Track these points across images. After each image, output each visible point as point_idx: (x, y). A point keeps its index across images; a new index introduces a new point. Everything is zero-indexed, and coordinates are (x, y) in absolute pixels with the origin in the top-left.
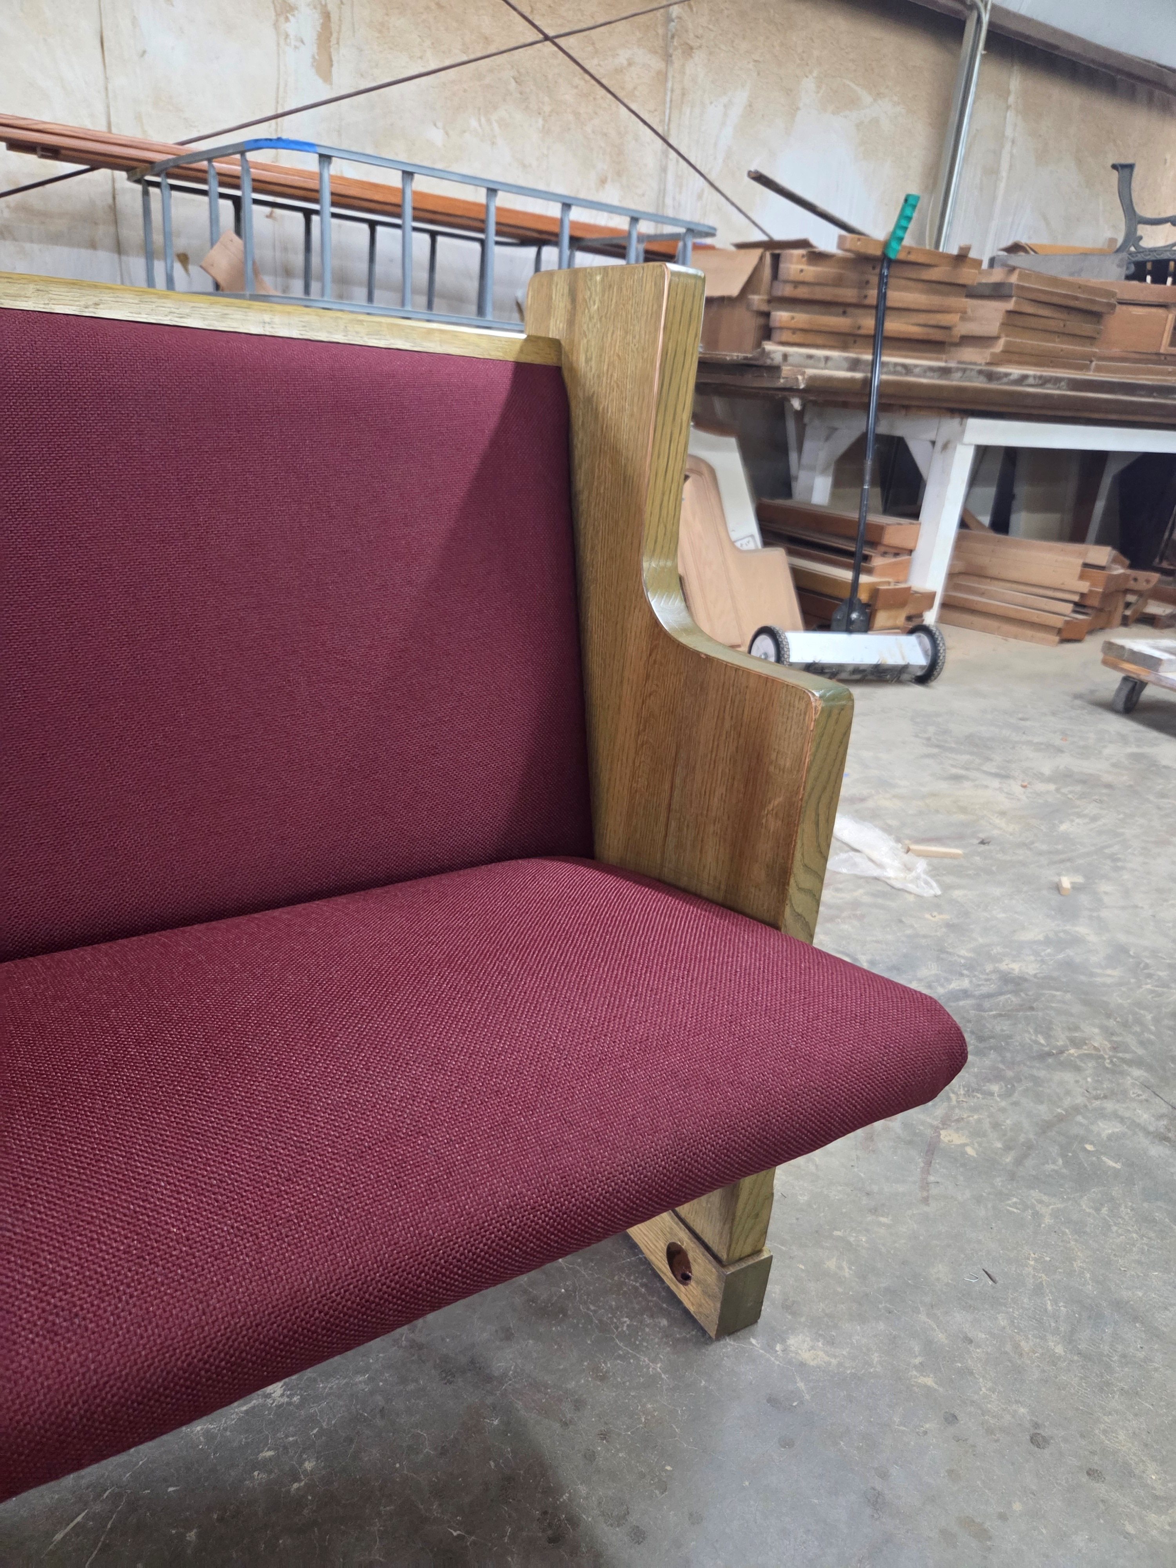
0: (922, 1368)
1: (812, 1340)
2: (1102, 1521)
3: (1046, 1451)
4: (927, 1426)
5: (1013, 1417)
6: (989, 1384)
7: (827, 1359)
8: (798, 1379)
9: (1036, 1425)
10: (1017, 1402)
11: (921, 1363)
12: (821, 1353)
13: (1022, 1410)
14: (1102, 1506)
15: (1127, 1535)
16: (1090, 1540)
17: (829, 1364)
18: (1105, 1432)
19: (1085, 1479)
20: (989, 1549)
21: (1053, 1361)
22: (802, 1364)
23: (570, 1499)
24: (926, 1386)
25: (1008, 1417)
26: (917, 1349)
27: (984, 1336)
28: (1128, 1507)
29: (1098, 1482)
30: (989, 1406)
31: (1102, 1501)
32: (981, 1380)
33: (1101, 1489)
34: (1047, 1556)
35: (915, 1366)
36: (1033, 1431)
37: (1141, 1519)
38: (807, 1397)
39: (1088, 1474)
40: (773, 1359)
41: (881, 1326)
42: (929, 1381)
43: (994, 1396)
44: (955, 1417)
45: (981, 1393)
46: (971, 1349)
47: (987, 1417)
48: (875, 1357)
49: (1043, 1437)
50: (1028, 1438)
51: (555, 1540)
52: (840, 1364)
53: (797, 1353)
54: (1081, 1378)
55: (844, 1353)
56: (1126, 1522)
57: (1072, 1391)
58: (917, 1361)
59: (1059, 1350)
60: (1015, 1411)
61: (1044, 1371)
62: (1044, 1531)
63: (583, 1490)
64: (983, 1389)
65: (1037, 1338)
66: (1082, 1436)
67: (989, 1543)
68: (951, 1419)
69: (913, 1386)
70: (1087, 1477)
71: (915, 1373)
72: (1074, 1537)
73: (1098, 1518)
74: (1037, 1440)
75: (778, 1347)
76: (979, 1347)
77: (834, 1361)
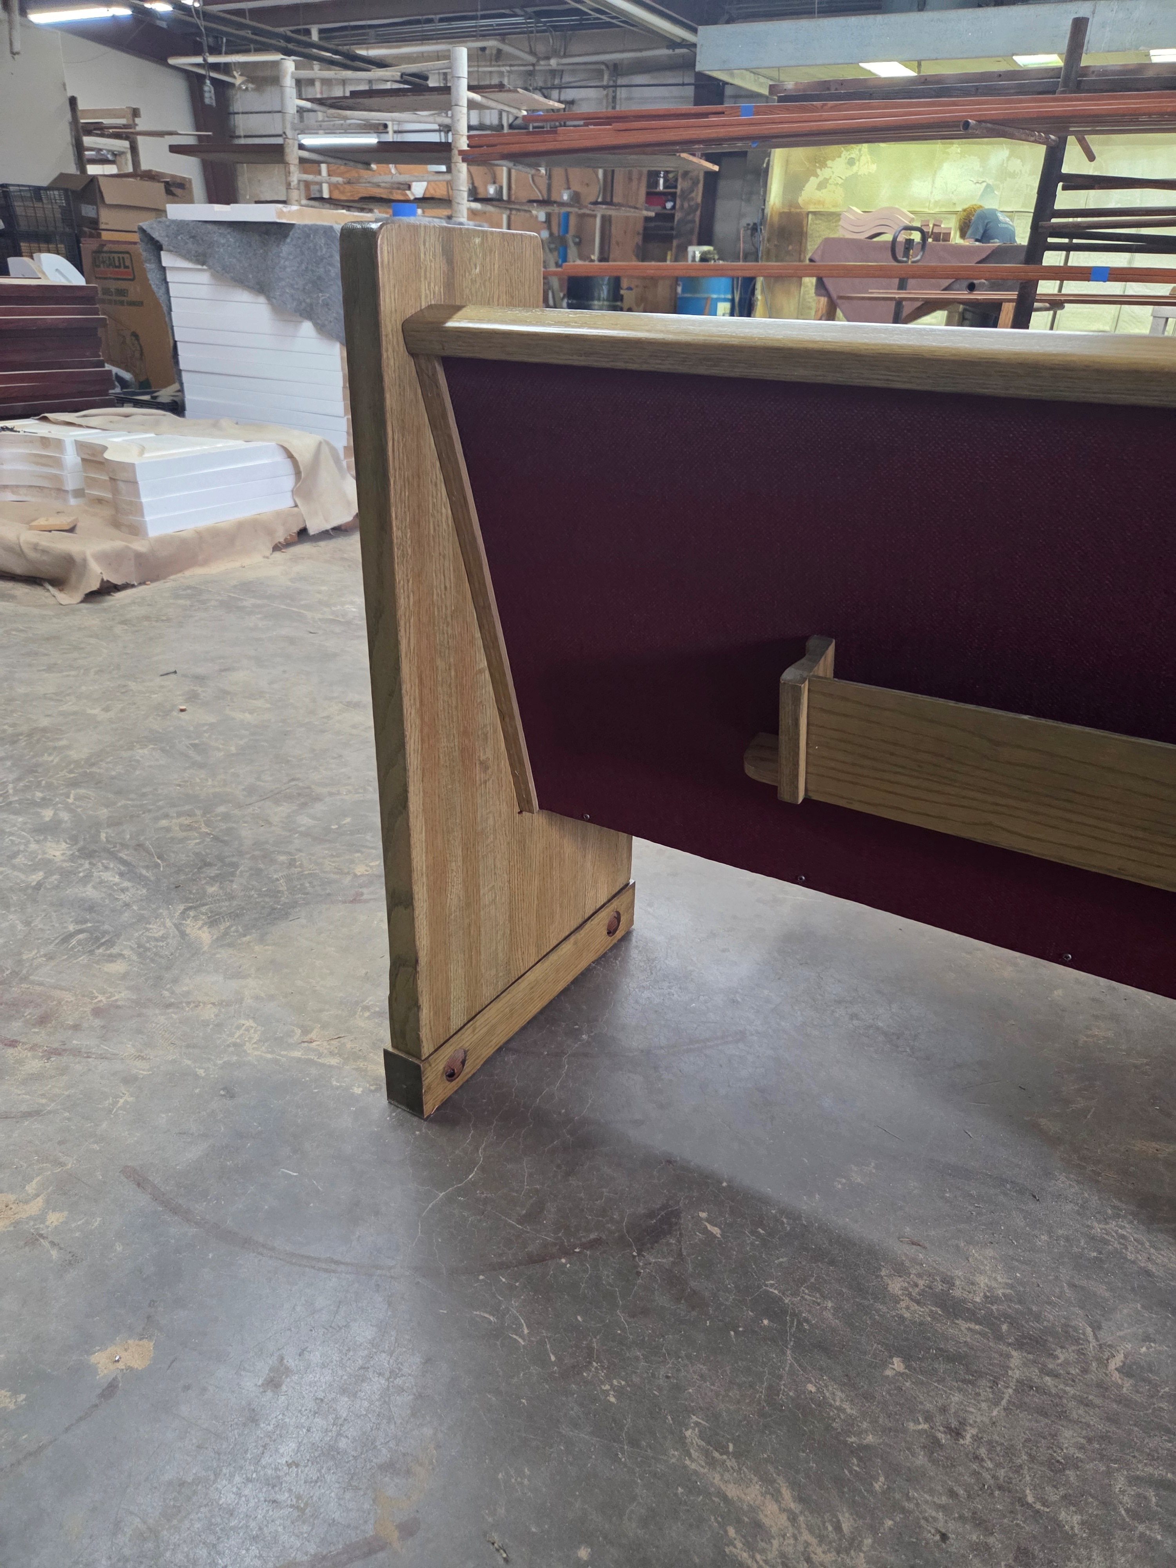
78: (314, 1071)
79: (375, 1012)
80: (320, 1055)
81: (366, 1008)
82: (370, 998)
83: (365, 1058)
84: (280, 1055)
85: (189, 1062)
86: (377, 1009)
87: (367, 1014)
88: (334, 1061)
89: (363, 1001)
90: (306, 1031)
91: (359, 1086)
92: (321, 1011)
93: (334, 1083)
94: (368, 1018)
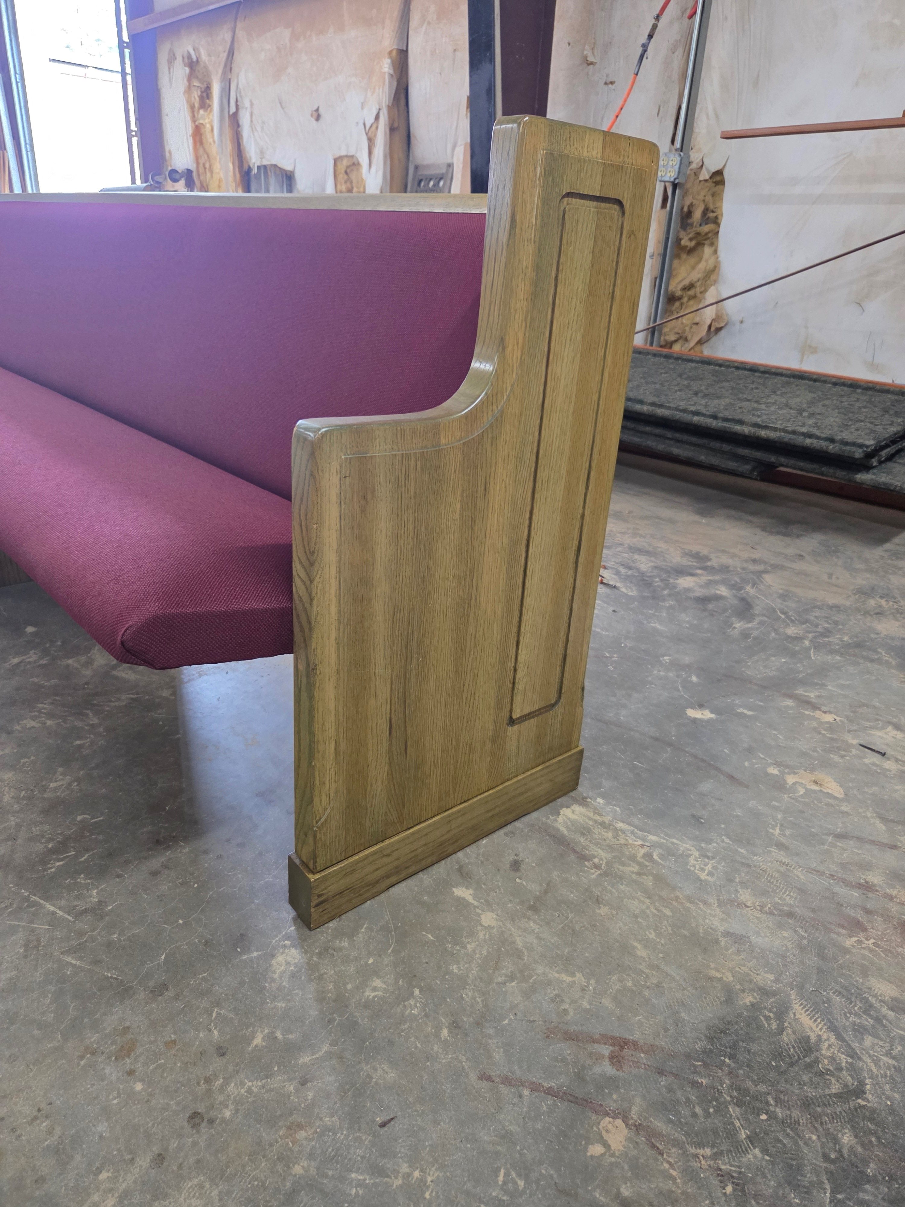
0: (271, 1037)
1: (295, 963)
2: (115, 1153)
3: (186, 1124)
4: (216, 1032)
5: (221, 1103)
6: (255, 1090)
7: (278, 971)
8: (260, 953)
9: (211, 1122)
10: (237, 1111)
11: (276, 1037)
12: (282, 968)
13: (227, 1114)
14: (128, 1157)
15: (99, 1171)
16: (101, 1137)
17: (275, 972)
18: (201, 1186)
19: (156, 1149)
20: (109, 1057)
21: (283, 1159)
22: (273, 956)
23: (181, 846)
24: (253, 1038)
25: (221, 1098)
26: (290, 1036)
27: (309, 1098)
28: (124, 1181)
29: (151, 1161)
30: (233, 1085)
31: (133, 1159)
32: (260, 1084)
33: (144, 1162)
34: (95, 1098)
35: (273, 1033)
36: (206, 1117)
37: (111, 1190)
38: (244, 957)
39: (159, 1155)
40: (277, 939)
41: (314, 1013)
42: (258, 1040)
43: (243, 1091)
44: (223, 1055)
45: (246, 1081)
46: (294, 1083)
47: (222, 1080)
48: (281, 1005)
49: (199, 1124)
50: (200, 1111)
51: (158, 842)
52: (273, 980)
53: (282, 953)
54: (263, 1183)
55: (284, 983)
56: (110, 1175)
57: (248, 1168)
58: (279, 1035)
59: (297, 1170)
60: (227, 1107)
61: (271, 1145)
62: (115, 1102)
63: (186, 850)
64: (250, 1084)
65: (311, 1149)
66: (198, 1161)
67: (113, 1058)
68: (221, 1052)
69: (254, 1028)
70: (157, 1152)
71: (266, 1031)
72: (106, 1124)
73: (119, 1150)
74: (195, 1118)
75: (287, 943)
76: (297, 1090)
77: (276, 976)
78: (635, 821)
79: (588, 861)
80: (632, 833)
81: (597, 867)
82: (594, 876)
83: (596, 821)
84: (667, 840)
85: (740, 850)
86: (586, 863)
87: (596, 860)
88: (620, 825)
89: (600, 875)
90: (648, 856)
91: (599, 803)
92: (639, 874)
93: (618, 809)
94: (595, 857)
